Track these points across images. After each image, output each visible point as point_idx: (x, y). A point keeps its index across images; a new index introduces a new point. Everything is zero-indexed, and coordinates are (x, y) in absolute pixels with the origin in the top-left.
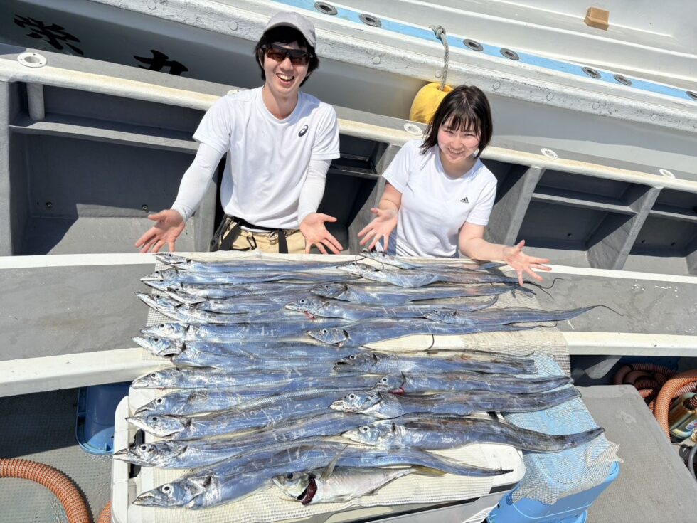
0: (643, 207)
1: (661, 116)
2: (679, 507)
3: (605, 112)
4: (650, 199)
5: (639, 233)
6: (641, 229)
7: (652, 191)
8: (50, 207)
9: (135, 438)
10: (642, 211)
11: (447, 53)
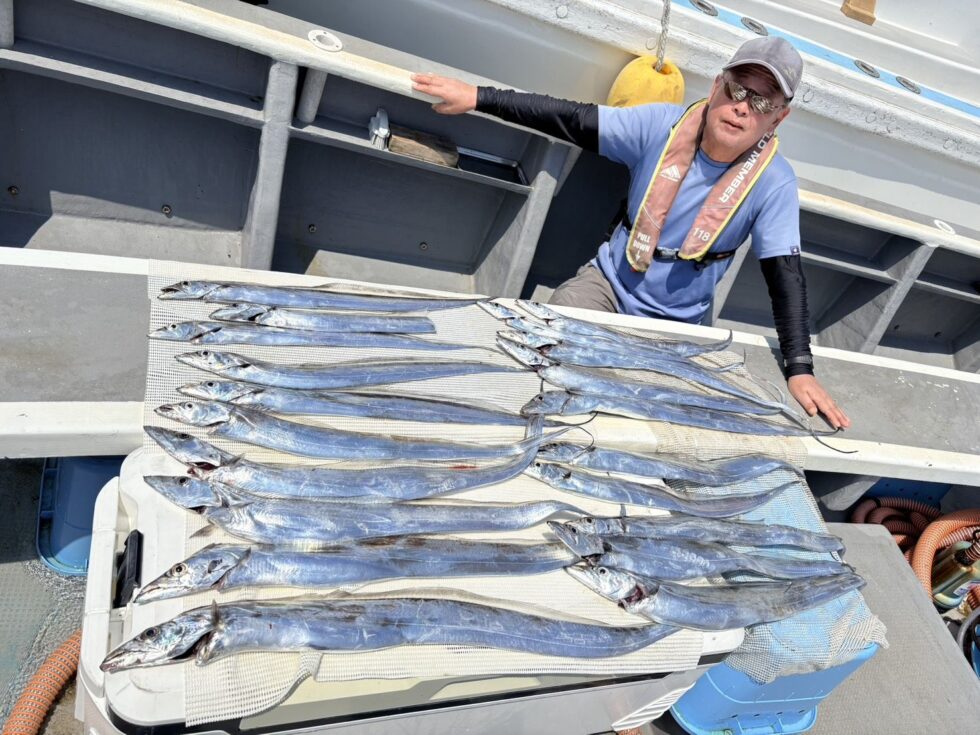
0: (907, 272)
1: (959, 142)
2: (949, 705)
3: (881, 129)
4: (918, 261)
5: (897, 312)
6: (901, 306)
7: (922, 249)
8: (16, 194)
9: (126, 543)
10: (905, 278)
11: (667, 12)
